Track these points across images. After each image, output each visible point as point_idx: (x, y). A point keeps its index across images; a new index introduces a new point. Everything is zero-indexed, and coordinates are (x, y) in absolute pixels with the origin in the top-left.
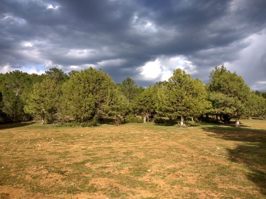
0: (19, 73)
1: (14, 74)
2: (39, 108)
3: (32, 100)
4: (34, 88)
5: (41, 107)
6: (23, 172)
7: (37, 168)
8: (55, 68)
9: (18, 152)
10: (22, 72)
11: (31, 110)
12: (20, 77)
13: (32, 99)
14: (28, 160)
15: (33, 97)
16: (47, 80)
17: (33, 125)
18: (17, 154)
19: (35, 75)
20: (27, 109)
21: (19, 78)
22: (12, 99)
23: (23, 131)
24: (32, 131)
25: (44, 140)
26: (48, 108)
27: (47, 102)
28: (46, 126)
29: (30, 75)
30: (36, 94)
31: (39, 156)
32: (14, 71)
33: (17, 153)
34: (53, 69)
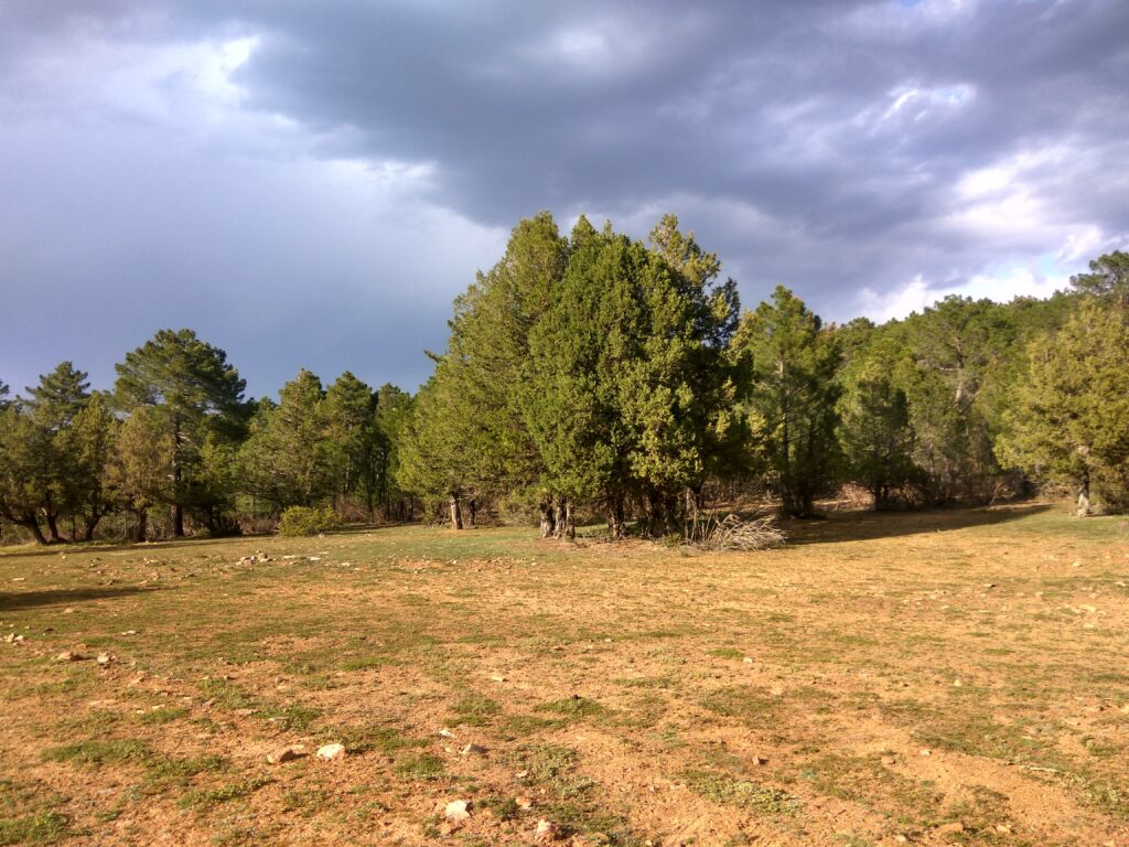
0: (962, 305)
1: (940, 314)
2: (1060, 444)
3: (1024, 410)
4: (1032, 356)
5: (1067, 439)
6: (1042, 717)
7: (1102, 709)
8: (1116, 253)
9: (1002, 628)
10: (970, 299)
11: (1026, 452)
12: (966, 322)
13: (1027, 408)
14: (1051, 668)
15: (1029, 399)
16: (1086, 317)
17: (1040, 517)
18: (1001, 638)
19: (1024, 305)
20: (1007, 448)
21: (962, 327)
22: (945, 413)
23: (1003, 544)
24: (1040, 543)
25: (1106, 588)
26: (1105, 444)
27: (1097, 413)
28: (1100, 522)
29: (1002, 309)
30: (1040, 386)
31: (1098, 660)
32: (941, 300)
33: (996, 631)
34: (1104, 259)
